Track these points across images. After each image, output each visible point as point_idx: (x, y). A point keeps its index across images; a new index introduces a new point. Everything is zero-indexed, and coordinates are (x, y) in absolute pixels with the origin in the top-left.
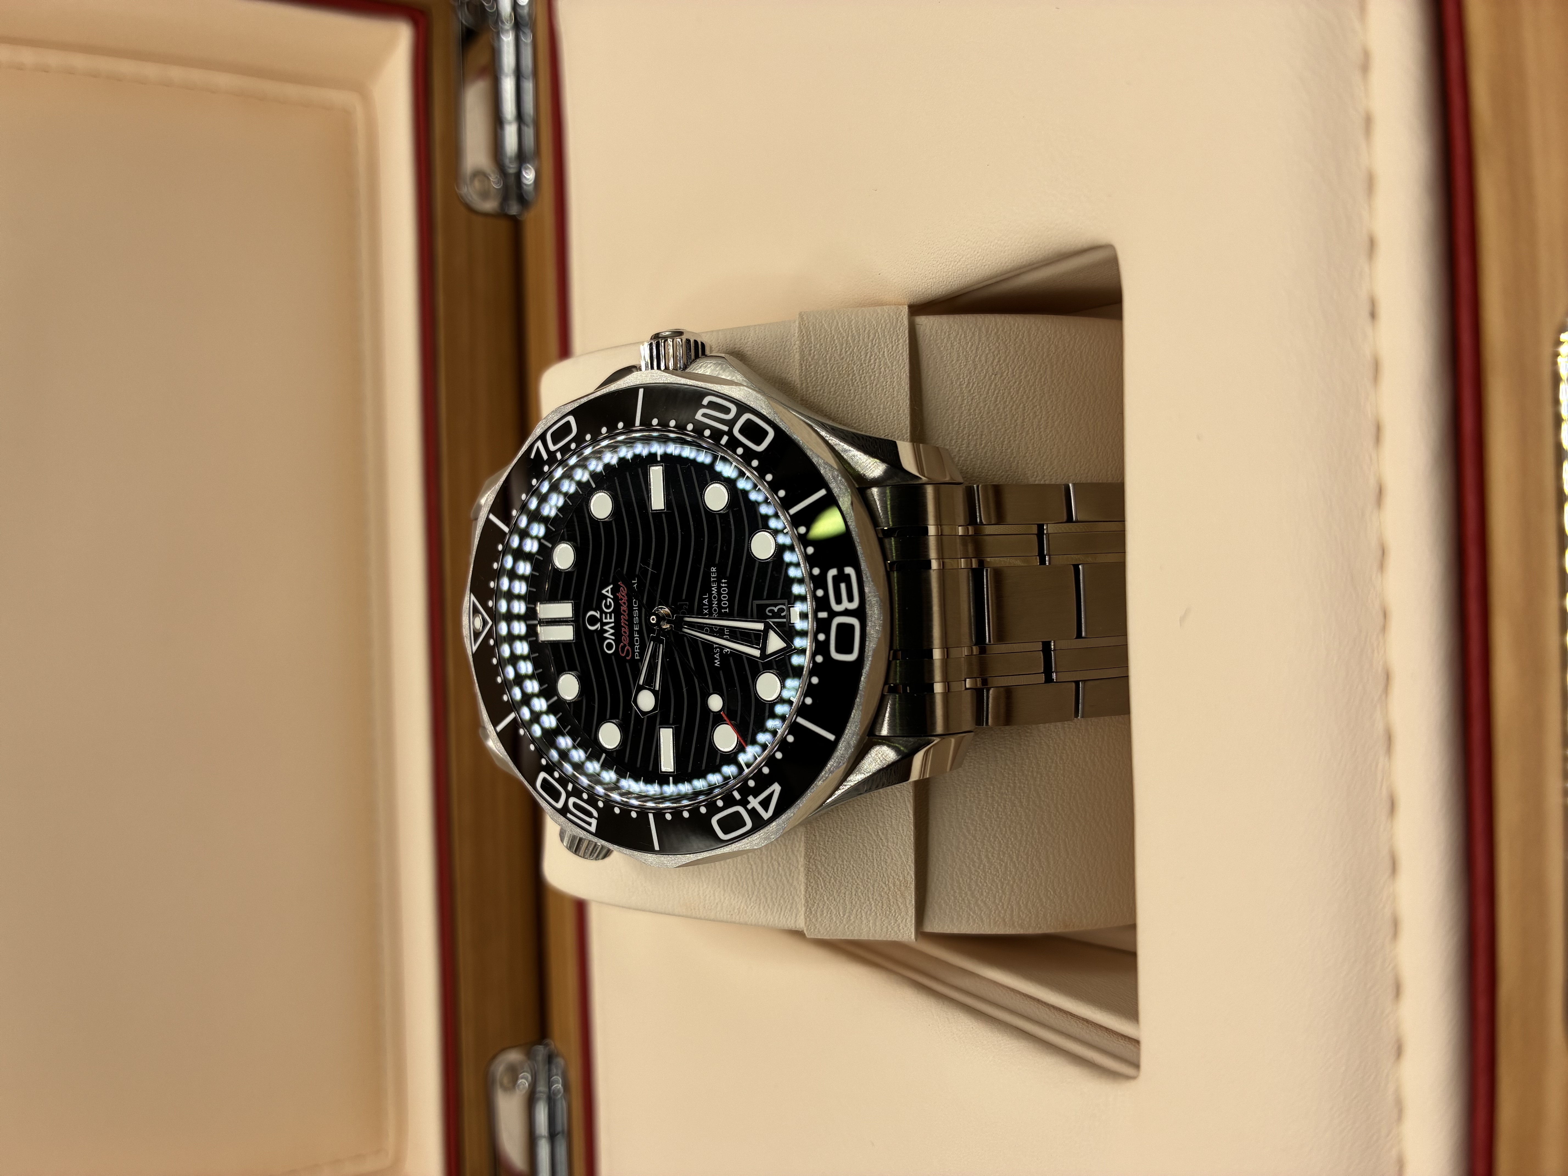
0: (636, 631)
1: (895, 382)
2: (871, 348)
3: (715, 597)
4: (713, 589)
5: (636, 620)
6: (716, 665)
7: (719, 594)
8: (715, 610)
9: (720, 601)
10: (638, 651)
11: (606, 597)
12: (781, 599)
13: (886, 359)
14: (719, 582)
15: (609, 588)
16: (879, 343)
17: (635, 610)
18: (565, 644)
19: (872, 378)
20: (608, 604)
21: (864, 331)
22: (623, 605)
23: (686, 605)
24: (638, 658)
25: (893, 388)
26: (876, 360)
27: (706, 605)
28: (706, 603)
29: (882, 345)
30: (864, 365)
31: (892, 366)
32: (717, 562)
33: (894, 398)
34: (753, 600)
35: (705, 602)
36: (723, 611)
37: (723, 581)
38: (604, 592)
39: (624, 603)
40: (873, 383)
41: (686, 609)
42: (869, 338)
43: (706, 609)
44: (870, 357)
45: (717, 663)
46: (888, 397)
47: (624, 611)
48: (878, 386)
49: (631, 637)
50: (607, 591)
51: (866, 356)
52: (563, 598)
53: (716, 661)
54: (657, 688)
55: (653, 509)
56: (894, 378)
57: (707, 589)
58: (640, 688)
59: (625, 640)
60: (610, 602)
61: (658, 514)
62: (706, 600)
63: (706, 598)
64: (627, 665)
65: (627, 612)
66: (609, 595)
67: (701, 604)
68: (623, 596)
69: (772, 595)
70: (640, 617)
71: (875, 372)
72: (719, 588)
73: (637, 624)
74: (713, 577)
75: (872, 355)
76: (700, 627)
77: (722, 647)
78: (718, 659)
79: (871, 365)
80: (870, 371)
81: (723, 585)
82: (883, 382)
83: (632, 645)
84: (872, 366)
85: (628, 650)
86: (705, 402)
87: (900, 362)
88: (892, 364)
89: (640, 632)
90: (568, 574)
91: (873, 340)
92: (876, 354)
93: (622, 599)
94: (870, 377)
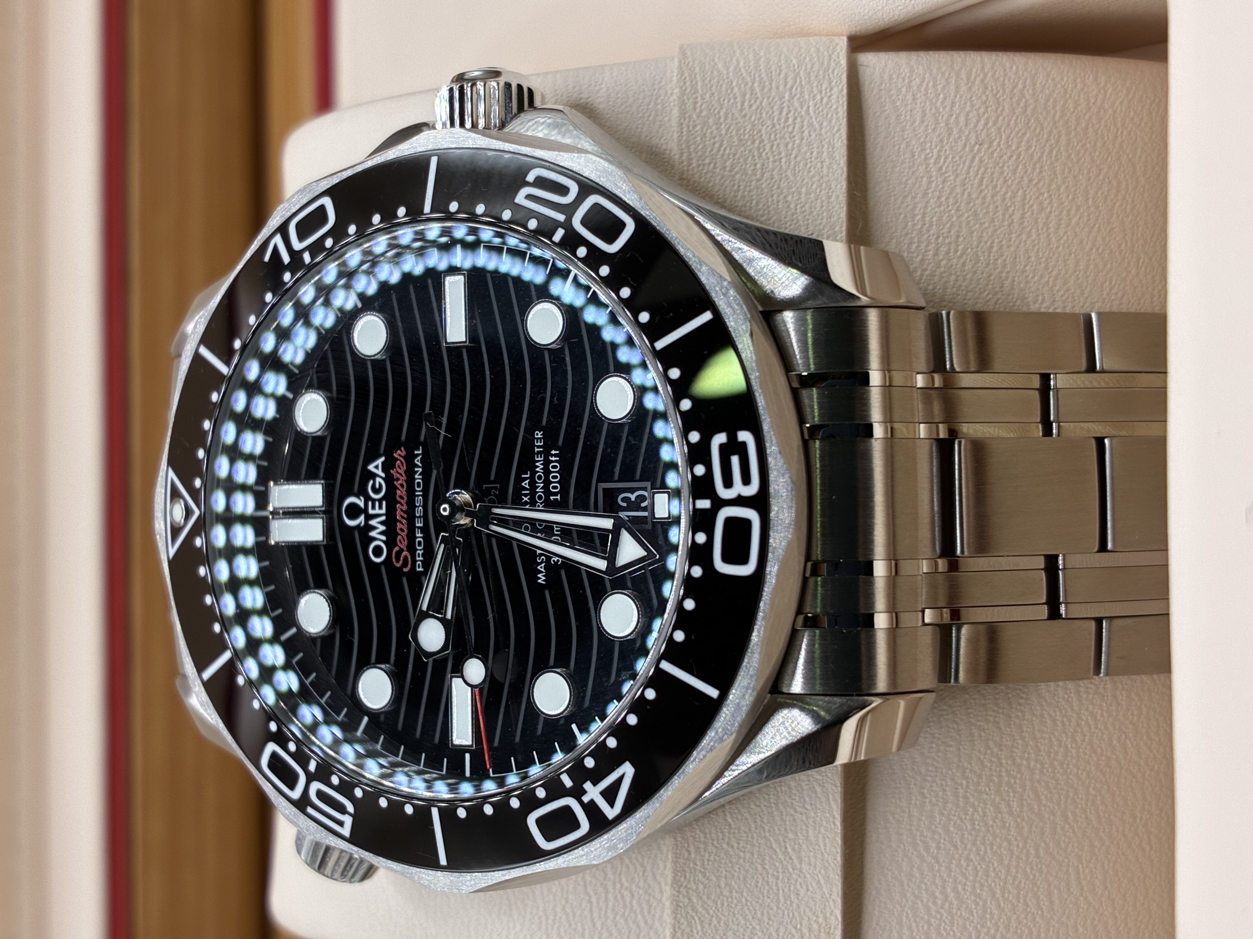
0: (419, 528)
1: (825, 154)
2: (789, 101)
3: (540, 477)
4: (537, 464)
5: (419, 511)
6: (539, 581)
7: (547, 472)
8: (540, 497)
9: (547, 483)
10: (421, 558)
11: (374, 476)
12: (640, 480)
13: (811, 118)
14: (547, 453)
15: (380, 461)
16: (802, 92)
17: (418, 496)
18: (311, 548)
19: (790, 146)
20: (377, 486)
21: (779, 75)
22: (399, 487)
23: (496, 488)
24: (421, 569)
25: (822, 163)
26: (795, 119)
27: (526, 489)
28: (527, 486)
29: (807, 97)
30: (777, 127)
31: (821, 129)
32: (544, 423)
33: (822, 177)
34: (598, 481)
35: (525, 484)
36: (552, 498)
37: (553, 452)
38: (371, 467)
39: (402, 485)
40: (791, 154)
41: (495, 495)
42: (785, 86)
43: (526, 495)
44: (787, 114)
45: (542, 579)
46: (814, 176)
47: (401, 497)
48: (798, 159)
49: (411, 537)
50: (376, 467)
51: (781, 113)
52: (310, 477)
53: (539, 576)
54: (449, 616)
55: (448, 341)
56: (823, 146)
57: (527, 464)
58: (424, 616)
59: (402, 542)
60: (380, 485)
61: (455, 350)
62: (527, 482)
63: (526, 479)
64: (405, 580)
65: (405, 498)
66: (379, 472)
67: (519, 489)
68: (401, 474)
69: (627, 475)
70: (425, 506)
71: (794, 137)
72: (547, 462)
73: (420, 517)
74: (538, 447)
75: (789, 112)
76: (518, 524)
77: (549, 555)
78: (542, 572)
79: (788, 126)
80: (787, 135)
81: (553, 459)
82: (806, 153)
83: (412, 549)
84: (790, 129)
85: (406, 557)
86: (530, 178)
87: (833, 122)
88: (821, 125)
89: (425, 530)
90: (317, 440)
91: (792, 87)
92: (796, 110)
93: (398, 479)
94: (787, 144)
